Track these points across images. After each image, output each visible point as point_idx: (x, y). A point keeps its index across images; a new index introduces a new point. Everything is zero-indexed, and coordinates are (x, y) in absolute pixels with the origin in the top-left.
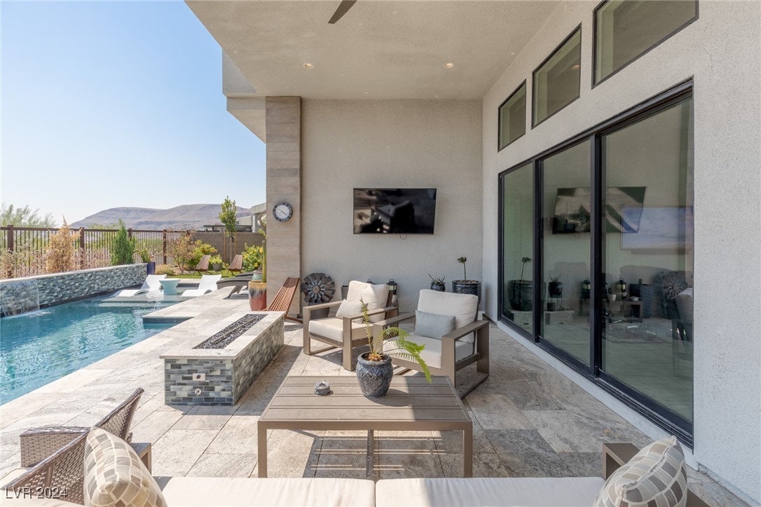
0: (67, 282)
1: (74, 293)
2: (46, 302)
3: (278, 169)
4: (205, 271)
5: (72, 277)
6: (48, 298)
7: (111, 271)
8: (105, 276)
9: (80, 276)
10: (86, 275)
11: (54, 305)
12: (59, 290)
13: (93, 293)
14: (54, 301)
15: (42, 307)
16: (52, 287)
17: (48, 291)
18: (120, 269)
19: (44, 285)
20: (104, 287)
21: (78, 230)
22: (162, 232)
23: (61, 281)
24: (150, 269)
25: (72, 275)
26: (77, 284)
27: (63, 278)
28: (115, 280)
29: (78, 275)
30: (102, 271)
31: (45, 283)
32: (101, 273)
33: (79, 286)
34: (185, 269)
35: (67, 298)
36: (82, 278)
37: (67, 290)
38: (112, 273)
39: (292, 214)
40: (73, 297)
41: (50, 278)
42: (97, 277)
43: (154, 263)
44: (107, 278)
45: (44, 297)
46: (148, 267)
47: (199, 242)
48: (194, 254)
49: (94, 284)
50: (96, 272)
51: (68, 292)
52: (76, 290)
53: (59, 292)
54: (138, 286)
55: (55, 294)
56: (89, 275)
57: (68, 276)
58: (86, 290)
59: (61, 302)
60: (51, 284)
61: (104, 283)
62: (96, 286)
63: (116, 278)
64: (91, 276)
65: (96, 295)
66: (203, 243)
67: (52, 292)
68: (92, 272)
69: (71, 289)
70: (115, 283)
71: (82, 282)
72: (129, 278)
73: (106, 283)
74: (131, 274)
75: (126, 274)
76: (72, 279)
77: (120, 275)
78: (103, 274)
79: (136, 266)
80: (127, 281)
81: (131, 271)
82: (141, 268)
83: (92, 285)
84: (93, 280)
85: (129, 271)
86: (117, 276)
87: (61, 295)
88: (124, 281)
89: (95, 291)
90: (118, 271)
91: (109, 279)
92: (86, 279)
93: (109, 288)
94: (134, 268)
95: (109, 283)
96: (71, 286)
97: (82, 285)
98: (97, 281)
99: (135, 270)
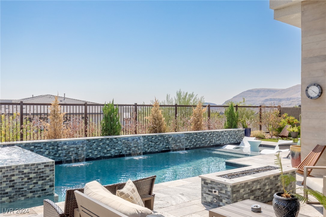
0: (199, 137)
1: (202, 143)
2: (188, 147)
3: (311, 57)
4: (286, 137)
5: (201, 134)
6: (189, 144)
7: (222, 132)
8: (219, 135)
9: (205, 134)
10: (208, 134)
11: (192, 149)
12: (194, 140)
13: (212, 145)
14: (192, 147)
15: (186, 149)
16: (191, 139)
17: (189, 141)
18: (228, 132)
19: (187, 137)
20: (218, 142)
21: (205, 106)
22: (258, 107)
23: (195, 136)
24: (247, 133)
25: (201, 133)
26: (203, 139)
27: (196, 134)
28: (224, 138)
29: (204, 133)
30: (217, 132)
31: (188, 136)
32: (216, 133)
33: (204, 140)
34: (275, 135)
35: (198, 146)
36: (206, 135)
37: (198, 141)
38: (223, 134)
39: (322, 93)
40: (201, 146)
41: (191, 133)
42: (214, 135)
43: (250, 129)
44: (220, 136)
45: (187, 144)
46: (245, 131)
47: (285, 115)
48: (281, 124)
49: (212, 139)
50: (214, 132)
51: (199, 142)
52: (203, 142)
53: (195, 142)
54: (238, 144)
55: (193, 143)
56: (210, 133)
57: (199, 133)
58: (208, 143)
59: (195, 148)
60: (191, 137)
61: (218, 139)
62: (214, 141)
63: (225, 137)
64: (211, 135)
65: (213, 146)
66: (289, 116)
67: (191, 141)
68: (211, 132)
69: (200, 141)
70: (224, 140)
71: (206, 137)
72: (233, 137)
73: (219, 139)
74: (234, 135)
75: (231, 135)
76: (201, 135)
77: (227, 136)
78: (218, 134)
79: (238, 130)
80: (232, 139)
81: (234, 133)
82: (241, 132)
83: (211, 140)
84: (212, 137)
85: (233, 133)
86: (226, 136)
87: (195, 144)
88: (230, 139)
89: (213, 143)
90: (226, 132)
91: (221, 137)
92: (208, 136)
93: (221, 143)
94: (236, 131)
95: (221, 139)
96: (200, 139)
97: (206, 139)
98: (214, 138)
99: (237, 132)
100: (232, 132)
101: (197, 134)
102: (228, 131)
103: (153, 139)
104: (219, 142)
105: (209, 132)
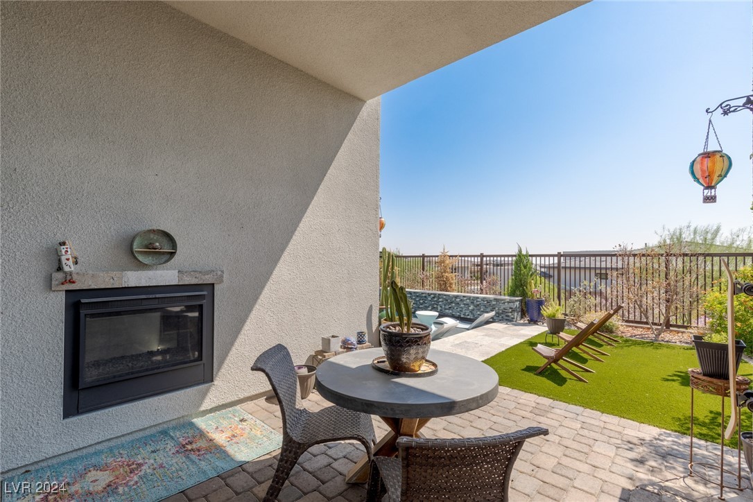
9: (424, 295)
20: (447, 311)
25: (417, 293)
26: (422, 301)
29: (422, 293)
30: (445, 295)
32: (445, 297)
36: (425, 297)
38: (458, 300)
42: (440, 300)
50: (439, 295)
56: (432, 296)
57: (414, 293)
61: (447, 307)
63: (462, 306)
64: (434, 298)
72: (482, 310)
75: (478, 305)
76: (417, 296)
77: (468, 304)
79: (495, 299)
80: (478, 313)
81: (485, 303)
82: (504, 303)
83: (435, 306)
85: (482, 302)
86: (464, 304)
88: (474, 312)
90: (465, 298)
94: (491, 301)
99: (494, 303)
102: (470, 297)
105: (431, 294)
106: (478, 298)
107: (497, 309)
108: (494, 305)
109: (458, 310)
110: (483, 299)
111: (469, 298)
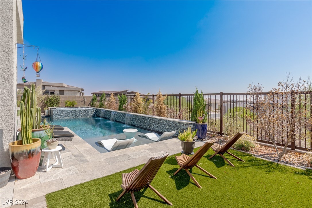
0: (142, 119)
2: (136, 125)
7: (161, 120)
9: (146, 118)
10: (149, 119)
13: (151, 129)
14: (138, 126)
17: (137, 121)
20: (156, 128)
23: (140, 118)
26: (145, 122)
29: (146, 117)
31: (136, 117)
32: (155, 120)
35: (142, 127)
36: (147, 119)
37: (142, 123)
38: (161, 122)
42: (153, 121)
44: (158, 123)
45: (136, 123)
50: (153, 118)
51: (142, 124)
52: (145, 125)
53: (140, 123)
55: (139, 123)
56: (150, 119)
57: (143, 116)
58: (149, 126)
60: (138, 118)
61: (156, 126)
62: (153, 126)
63: (163, 126)
64: (150, 120)
70: (163, 129)
71: (147, 121)
72: (172, 129)
73: (158, 126)
74: (174, 126)
75: (170, 126)
76: (144, 119)
77: (166, 125)
78: (156, 121)
79: (179, 122)
81: (174, 124)
82: (183, 125)
83: (151, 125)
84: (151, 122)
85: (172, 124)
86: (164, 125)
87: (140, 125)
89: (152, 128)
90: (164, 121)
91: (159, 125)
92: (149, 121)
93: (159, 130)
94: (177, 123)
95: (159, 127)
96: (143, 121)
97: (147, 123)
98: (153, 123)
99: (178, 125)
100: (171, 122)
101: (141, 117)
103: (122, 115)
104: (158, 129)
105: (150, 118)
106: (170, 121)
107: (180, 128)
108: (178, 126)
109: (161, 128)
110: (173, 122)
111: (166, 121)
